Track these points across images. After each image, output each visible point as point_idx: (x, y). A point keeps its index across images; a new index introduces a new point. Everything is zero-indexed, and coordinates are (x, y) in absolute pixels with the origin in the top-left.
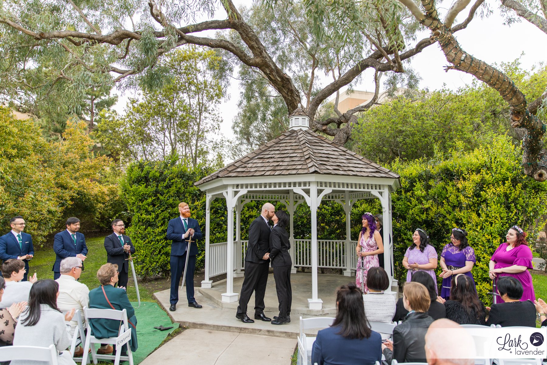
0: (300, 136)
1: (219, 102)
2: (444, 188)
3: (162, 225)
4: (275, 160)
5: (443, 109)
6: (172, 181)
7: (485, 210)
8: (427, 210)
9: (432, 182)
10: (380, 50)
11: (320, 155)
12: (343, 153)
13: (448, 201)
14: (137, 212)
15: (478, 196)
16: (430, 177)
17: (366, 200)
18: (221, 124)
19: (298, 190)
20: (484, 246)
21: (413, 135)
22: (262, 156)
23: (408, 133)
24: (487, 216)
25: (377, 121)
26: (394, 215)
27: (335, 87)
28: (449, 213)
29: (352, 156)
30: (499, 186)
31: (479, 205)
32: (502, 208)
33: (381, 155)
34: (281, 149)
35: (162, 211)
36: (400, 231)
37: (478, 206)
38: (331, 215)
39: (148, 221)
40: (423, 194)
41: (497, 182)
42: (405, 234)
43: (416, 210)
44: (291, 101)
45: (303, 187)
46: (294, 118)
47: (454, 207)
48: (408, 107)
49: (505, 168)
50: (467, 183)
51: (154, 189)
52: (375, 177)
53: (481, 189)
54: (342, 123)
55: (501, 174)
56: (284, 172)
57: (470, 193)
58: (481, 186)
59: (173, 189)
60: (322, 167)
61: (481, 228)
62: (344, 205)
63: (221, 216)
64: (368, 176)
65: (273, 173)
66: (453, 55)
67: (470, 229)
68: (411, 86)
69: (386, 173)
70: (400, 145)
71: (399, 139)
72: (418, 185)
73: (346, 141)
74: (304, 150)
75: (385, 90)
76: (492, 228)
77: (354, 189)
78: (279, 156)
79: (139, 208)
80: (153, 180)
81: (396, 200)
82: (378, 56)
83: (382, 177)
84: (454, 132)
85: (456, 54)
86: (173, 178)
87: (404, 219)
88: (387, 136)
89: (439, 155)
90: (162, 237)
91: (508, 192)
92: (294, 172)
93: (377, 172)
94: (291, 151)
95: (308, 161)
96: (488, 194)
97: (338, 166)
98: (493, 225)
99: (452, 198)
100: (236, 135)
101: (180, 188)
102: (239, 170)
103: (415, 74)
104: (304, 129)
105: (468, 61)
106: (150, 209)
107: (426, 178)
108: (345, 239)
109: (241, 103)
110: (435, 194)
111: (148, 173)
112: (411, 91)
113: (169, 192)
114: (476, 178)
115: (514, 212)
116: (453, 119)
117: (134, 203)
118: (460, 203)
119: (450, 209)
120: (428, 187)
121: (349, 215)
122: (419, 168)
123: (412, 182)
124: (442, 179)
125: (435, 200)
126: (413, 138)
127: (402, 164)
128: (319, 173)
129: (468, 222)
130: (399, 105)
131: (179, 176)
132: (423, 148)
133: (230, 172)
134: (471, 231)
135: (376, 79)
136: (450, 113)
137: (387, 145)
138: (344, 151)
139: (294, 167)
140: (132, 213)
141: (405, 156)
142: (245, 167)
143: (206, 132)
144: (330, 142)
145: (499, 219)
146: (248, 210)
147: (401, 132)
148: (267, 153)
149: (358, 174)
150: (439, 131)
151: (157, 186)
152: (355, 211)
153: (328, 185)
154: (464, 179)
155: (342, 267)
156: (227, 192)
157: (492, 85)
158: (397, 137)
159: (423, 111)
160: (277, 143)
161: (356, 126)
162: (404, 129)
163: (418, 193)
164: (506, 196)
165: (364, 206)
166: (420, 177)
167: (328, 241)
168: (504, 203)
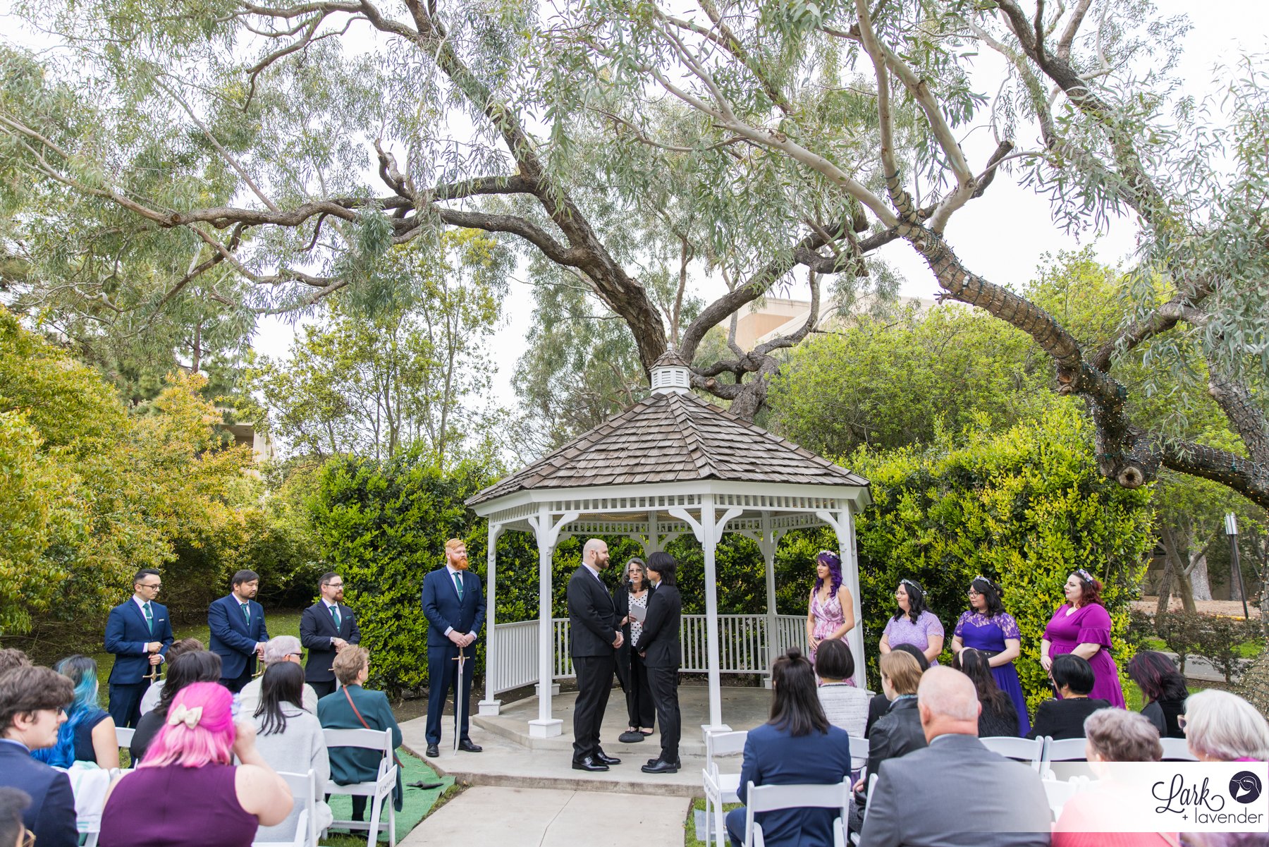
0: (674, 407)
1: (491, 332)
2: (956, 504)
3: (390, 589)
4: (631, 454)
5: (949, 344)
6: (411, 498)
7: (1034, 544)
8: (927, 548)
9: (932, 494)
10: (820, 234)
11: (717, 443)
12: (759, 439)
13: (966, 531)
14: (342, 561)
15: (1021, 518)
16: (928, 483)
17: (804, 531)
18: (493, 377)
19: (678, 511)
20: (1038, 617)
21: (893, 397)
22: (603, 447)
23: (882, 393)
24: (1040, 557)
25: (818, 370)
26: (862, 560)
27: (730, 306)
28: (969, 553)
29: (777, 443)
30: (1056, 498)
31: (1023, 535)
32: (1065, 541)
33: (828, 438)
34: (640, 431)
35: (392, 559)
36: (875, 593)
37: (1022, 538)
38: (734, 564)
39: (363, 581)
40: (917, 518)
41: (1053, 491)
42: (886, 600)
43: (905, 549)
44: (644, 331)
45: (687, 506)
46: (660, 371)
47: (977, 542)
48: (879, 342)
49: (1065, 464)
50: (998, 495)
51: (378, 513)
52: (823, 484)
53: (1026, 505)
54: (744, 371)
55: (1060, 476)
56: (651, 477)
57: (1005, 513)
58: (1025, 498)
59: (414, 514)
60: (723, 467)
61: (1031, 582)
62: (760, 542)
63: (507, 569)
64: (809, 483)
65: (629, 479)
66: (949, 277)
67: (1010, 583)
68: (883, 295)
69: (843, 476)
70: (868, 418)
71: (865, 406)
72: (907, 499)
73: (757, 410)
74: (686, 433)
75: (832, 304)
76: (1049, 580)
77: (783, 509)
78: (636, 446)
79: (347, 553)
80: (375, 497)
81: (863, 531)
82: (817, 242)
83: (836, 484)
84: (973, 392)
85: (953, 276)
86: (413, 493)
87: (883, 568)
88: (841, 400)
89: (945, 439)
90: (390, 614)
91: (1074, 510)
92: (671, 476)
93: (825, 474)
94: (660, 437)
95: (695, 456)
96: (1038, 513)
97: (752, 463)
98: (1051, 574)
99: (973, 524)
100: (520, 399)
101: (426, 512)
102: (561, 473)
103: (891, 270)
104: (681, 392)
105: (975, 287)
106: (369, 554)
107: (920, 484)
108: (765, 612)
109: (533, 332)
110: (940, 516)
111: (365, 481)
112: (886, 305)
113: (403, 520)
114: (1015, 483)
115: (1088, 548)
116: (970, 365)
117: (335, 544)
118: (988, 533)
119: (970, 544)
120: (926, 504)
121: (772, 563)
122: (906, 466)
123: (895, 493)
124: (952, 487)
125: (941, 529)
126: (893, 403)
127: (873, 456)
128: (719, 479)
129: (1006, 570)
130: (863, 337)
131: (425, 487)
132: (913, 425)
133: (545, 478)
134: (1012, 588)
135: (813, 282)
136: (965, 353)
137: (841, 418)
138: (761, 435)
139: (669, 467)
140: (330, 564)
141: (877, 440)
142: (574, 468)
143: (463, 393)
144: (734, 418)
145: (1062, 562)
146: (563, 555)
147: (867, 391)
148: (614, 439)
149: (792, 478)
150: (943, 389)
151: (382, 509)
152: (783, 554)
153: (735, 502)
154: (993, 486)
155: (760, 671)
156: (538, 518)
157: (1019, 324)
158: (860, 401)
159: (910, 348)
160: (630, 421)
161: (775, 380)
162: (874, 385)
163: (907, 515)
164: (1072, 518)
165: (801, 544)
166: (910, 484)
167: (730, 616)
168: (1069, 531)
